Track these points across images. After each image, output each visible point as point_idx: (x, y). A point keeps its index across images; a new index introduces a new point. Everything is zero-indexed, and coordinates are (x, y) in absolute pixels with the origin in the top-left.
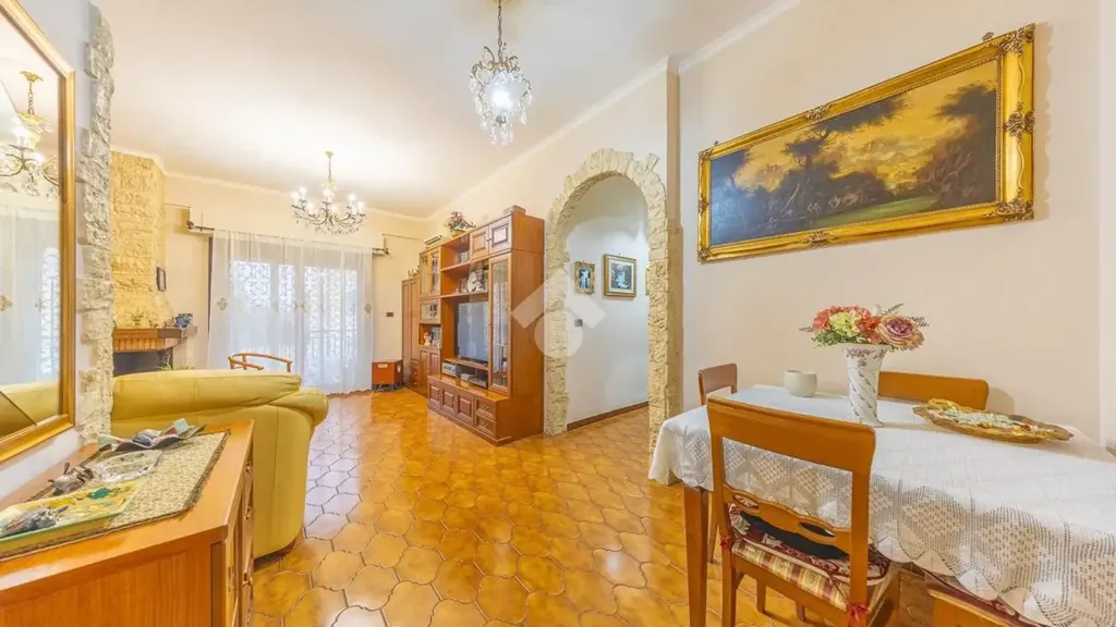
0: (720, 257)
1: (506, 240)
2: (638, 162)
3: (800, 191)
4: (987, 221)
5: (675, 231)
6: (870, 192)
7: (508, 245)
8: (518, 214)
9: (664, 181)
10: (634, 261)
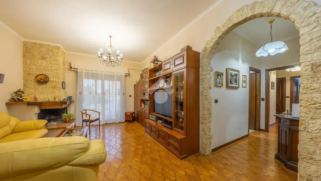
1: (183, 62)
7: (184, 65)
10: (238, 71)
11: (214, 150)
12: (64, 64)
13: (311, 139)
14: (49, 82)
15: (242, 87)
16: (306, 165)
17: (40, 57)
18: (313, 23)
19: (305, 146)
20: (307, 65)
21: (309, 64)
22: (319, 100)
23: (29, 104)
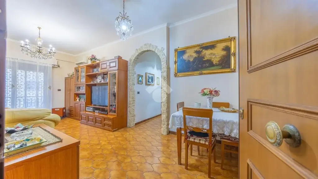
0: (180, 76)
1: (116, 66)
2: (158, 49)
3: (197, 62)
4: (229, 72)
5: (168, 69)
6: (210, 64)
7: (117, 68)
8: (119, 58)
9: (166, 55)
10: (154, 75)
15: (156, 84)
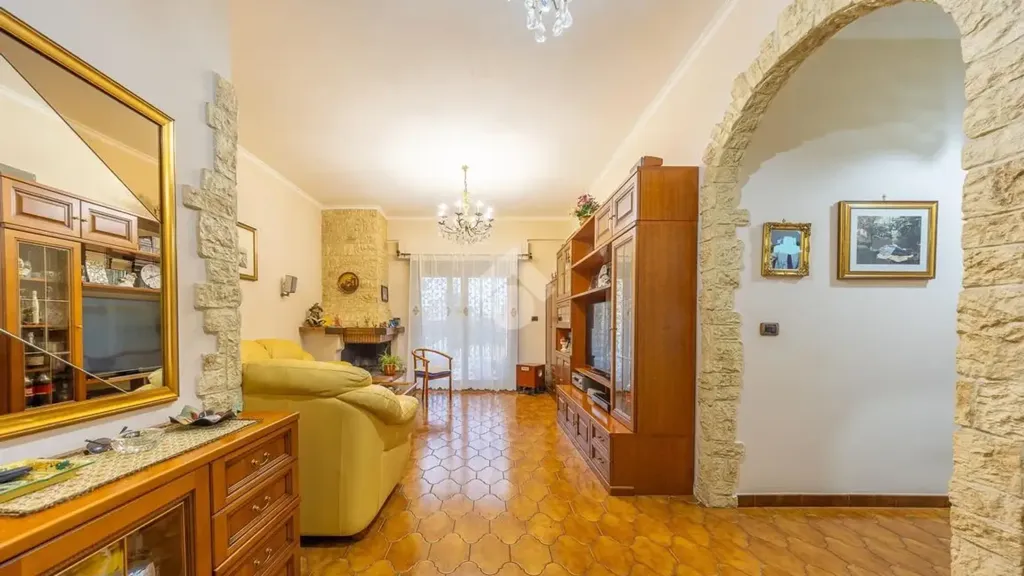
1: (631, 211)
7: (634, 217)
8: (646, 166)
11: (746, 502)
12: (386, 246)
13: (986, 455)
14: (359, 289)
16: (972, 555)
17: (346, 238)
18: (1000, 15)
19: (971, 485)
20: (980, 176)
21: (985, 173)
22: (1011, 310)
23: (329, 331)
